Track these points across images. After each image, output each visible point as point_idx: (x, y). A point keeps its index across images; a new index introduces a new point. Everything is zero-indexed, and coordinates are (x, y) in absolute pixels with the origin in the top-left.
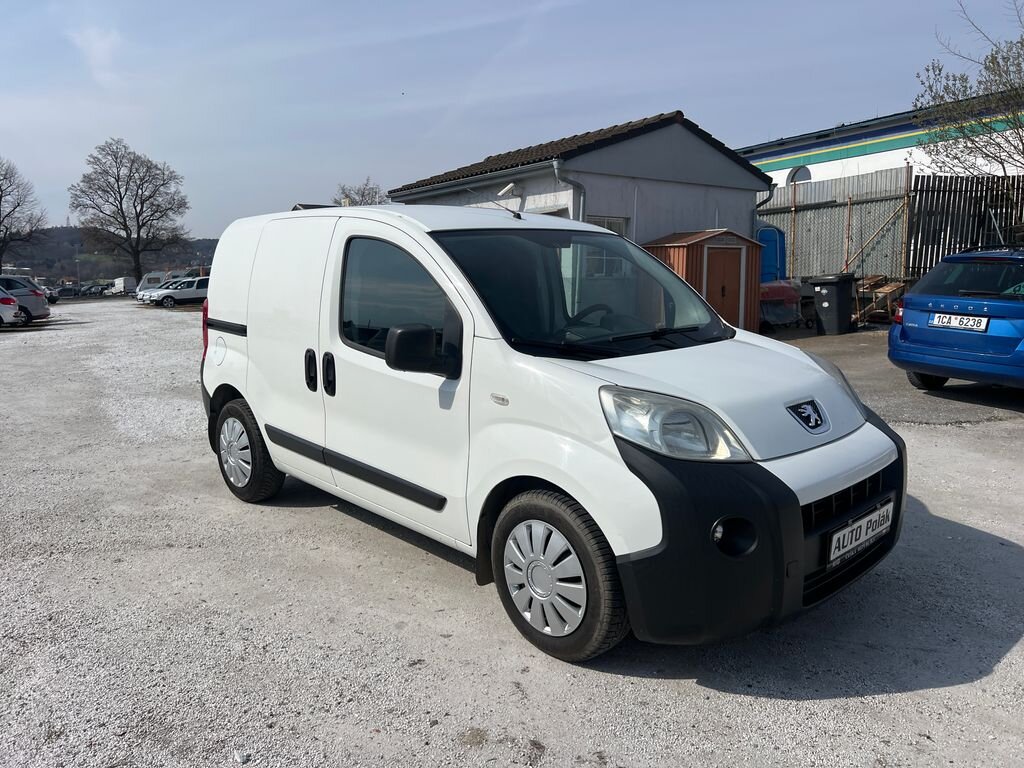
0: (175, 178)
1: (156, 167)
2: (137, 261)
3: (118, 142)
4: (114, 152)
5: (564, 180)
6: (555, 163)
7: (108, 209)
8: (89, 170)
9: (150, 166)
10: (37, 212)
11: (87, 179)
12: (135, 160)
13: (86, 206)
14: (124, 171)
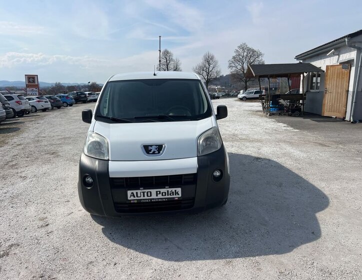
0: (261, 54)
1: (255, 51)
2: (246, 84)
3: (244, 44)
4: (243, 47)
5: (351, 46)
6: (346, 39)
7: (239, 67)
8: (234, 54)
9: (254, 51)
10: (219, 70)
11: (234, 58)
12: (249, 50)
13: (233, 67)
14: (245, 54)
